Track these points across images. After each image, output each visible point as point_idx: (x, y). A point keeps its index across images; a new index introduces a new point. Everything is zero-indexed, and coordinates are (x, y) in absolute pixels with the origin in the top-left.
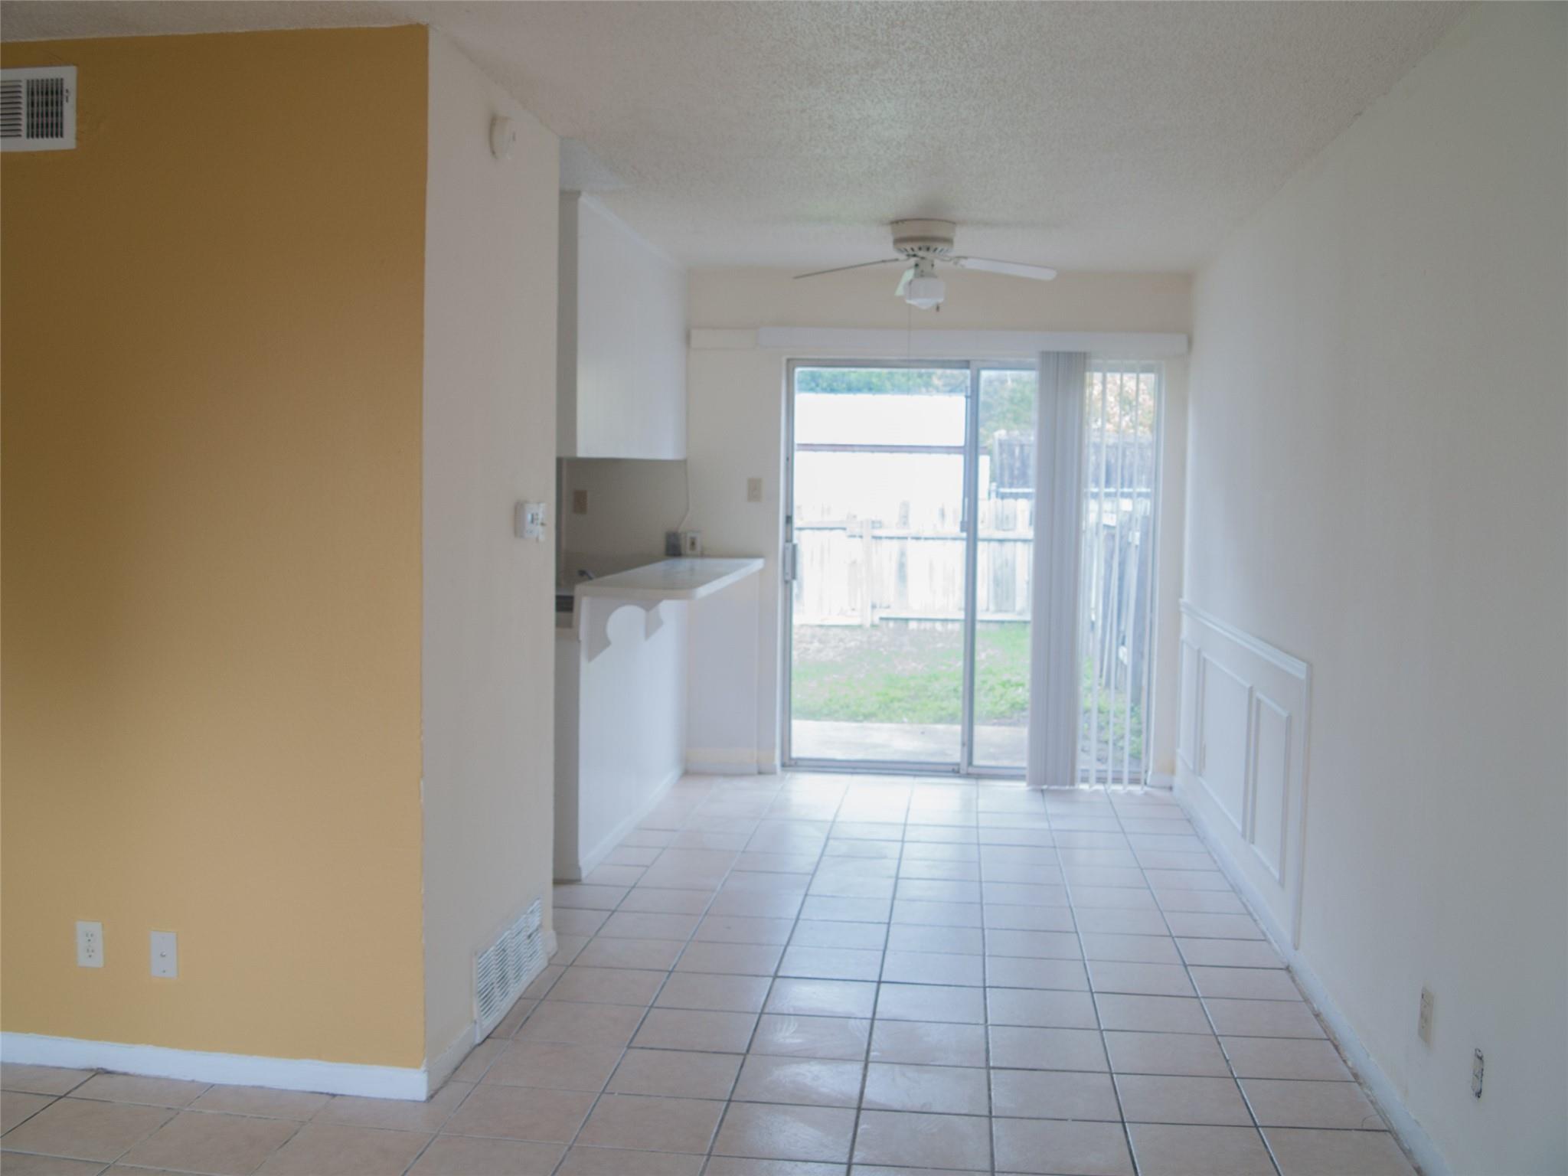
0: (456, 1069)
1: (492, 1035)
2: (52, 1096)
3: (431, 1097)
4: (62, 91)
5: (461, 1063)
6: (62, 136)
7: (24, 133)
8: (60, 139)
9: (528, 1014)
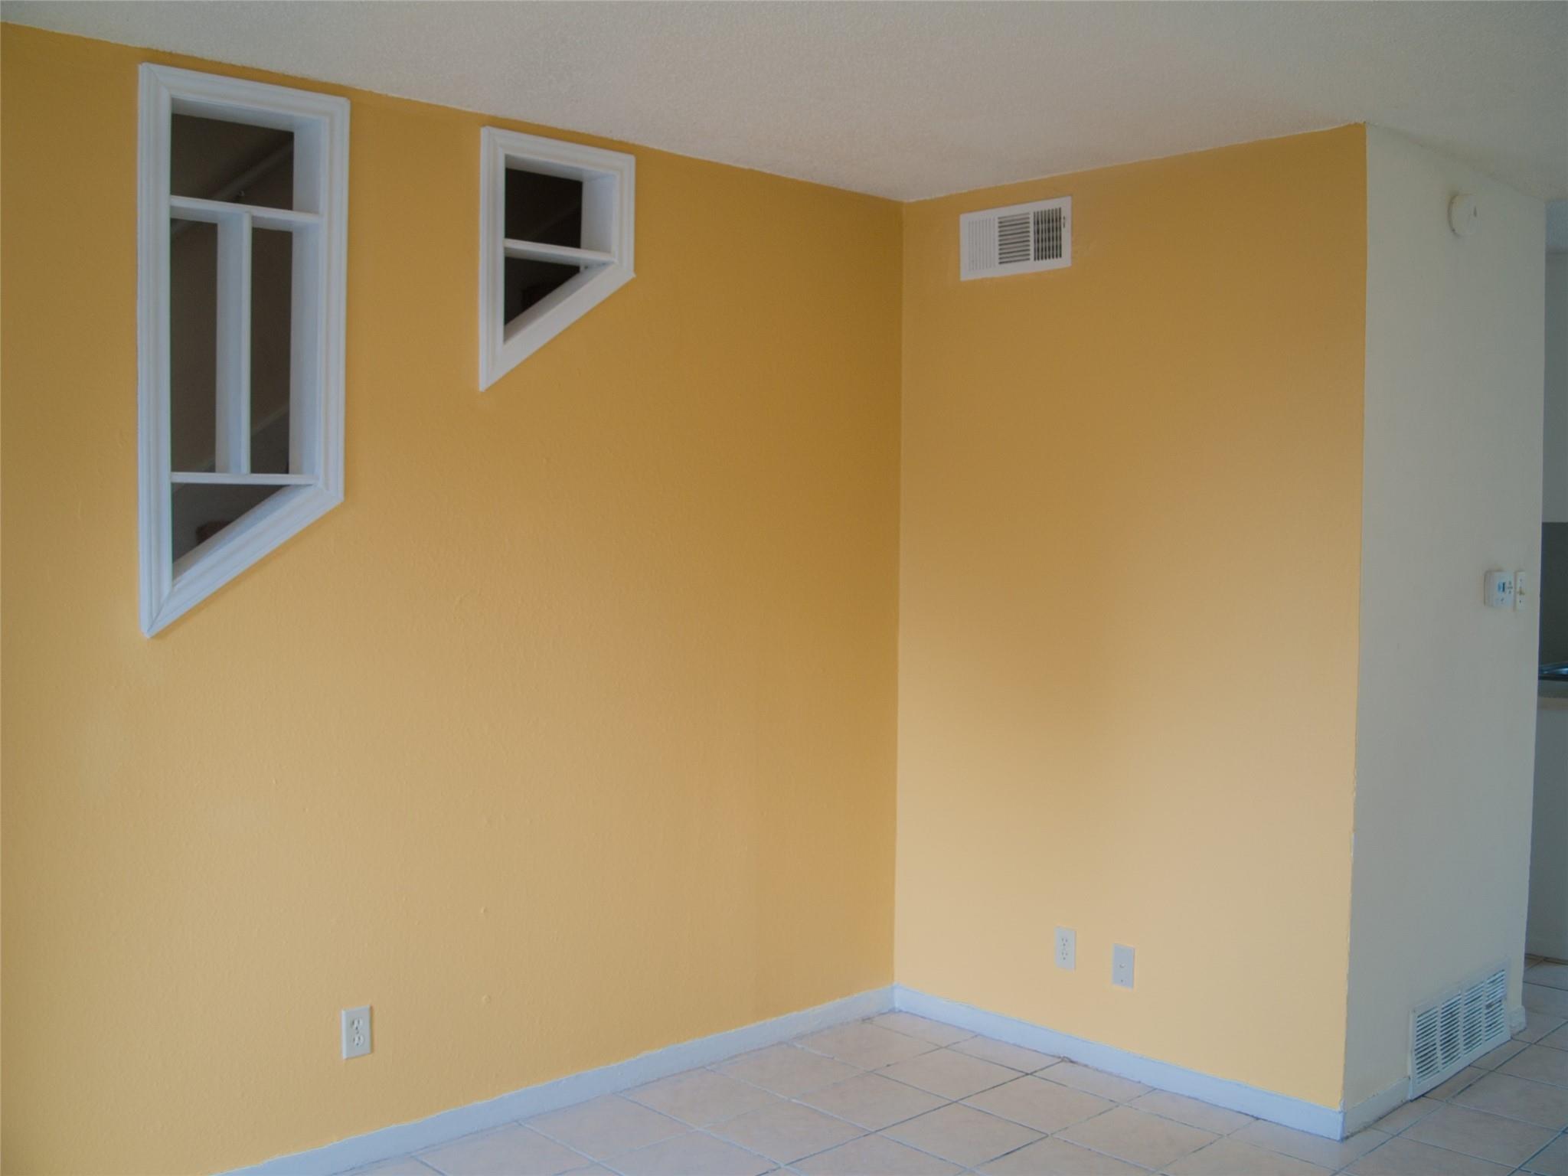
0: (1381, 1118)
1: (1426, 1095)
2: (1022, 1072)
3: (1345, 1139)
4: (1060, 218)
5: (1387, 1115)
6: (1061, 256)
7: (1032, 257)
8: (1059, 259)
9: (1471, 1082)
